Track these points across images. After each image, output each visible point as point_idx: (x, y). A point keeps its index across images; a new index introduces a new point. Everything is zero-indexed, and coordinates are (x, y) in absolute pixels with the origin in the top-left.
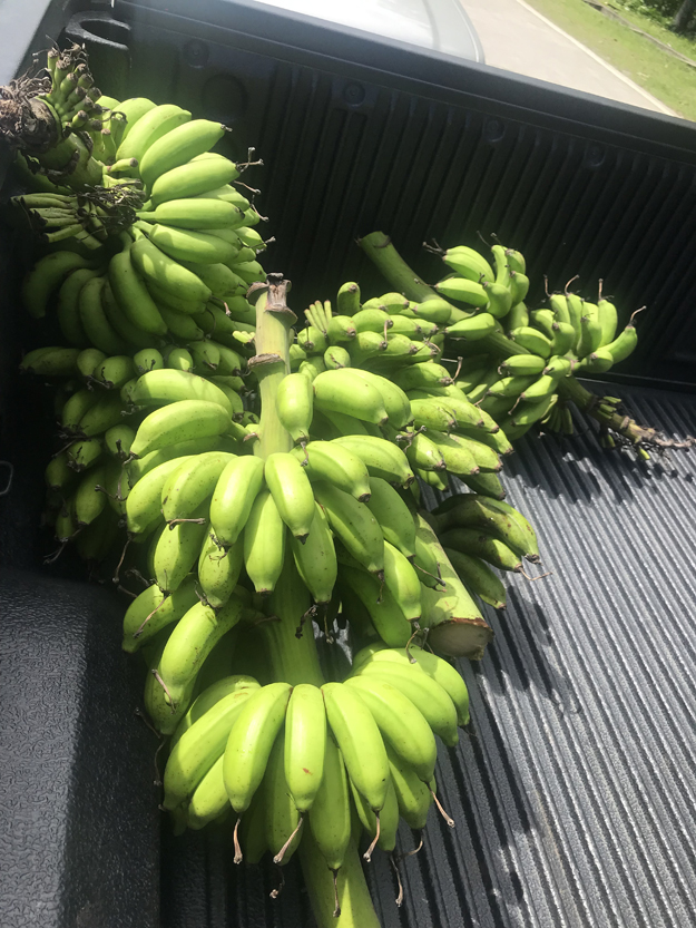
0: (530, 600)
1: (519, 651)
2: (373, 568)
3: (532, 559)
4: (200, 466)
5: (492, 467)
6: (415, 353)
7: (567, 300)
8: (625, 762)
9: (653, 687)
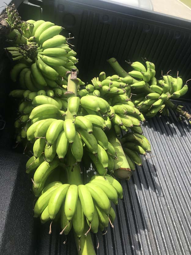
0: (152, 164)
1: (147, 178)
2: (94, 153)
3: (148, 152)
4: (45, 122)
5: (138, 125)
6: (119, 92)
7: (168, 77)
8: (176, 212)
9: (187, 190)
